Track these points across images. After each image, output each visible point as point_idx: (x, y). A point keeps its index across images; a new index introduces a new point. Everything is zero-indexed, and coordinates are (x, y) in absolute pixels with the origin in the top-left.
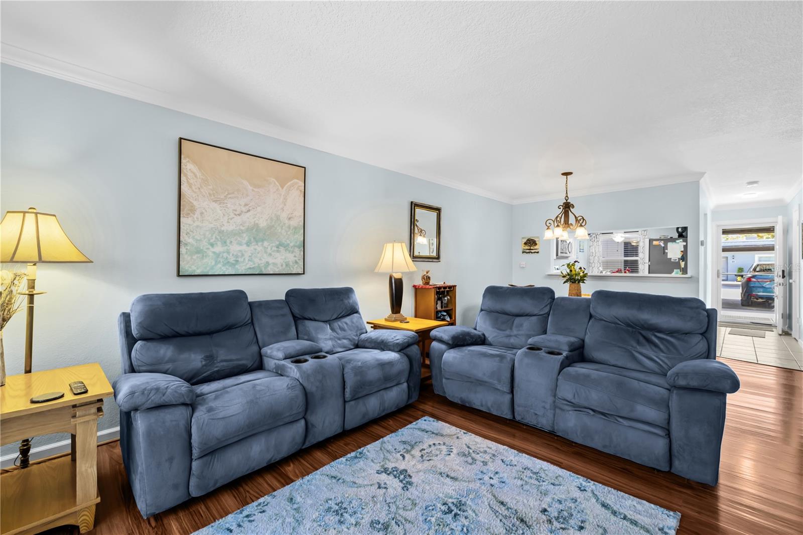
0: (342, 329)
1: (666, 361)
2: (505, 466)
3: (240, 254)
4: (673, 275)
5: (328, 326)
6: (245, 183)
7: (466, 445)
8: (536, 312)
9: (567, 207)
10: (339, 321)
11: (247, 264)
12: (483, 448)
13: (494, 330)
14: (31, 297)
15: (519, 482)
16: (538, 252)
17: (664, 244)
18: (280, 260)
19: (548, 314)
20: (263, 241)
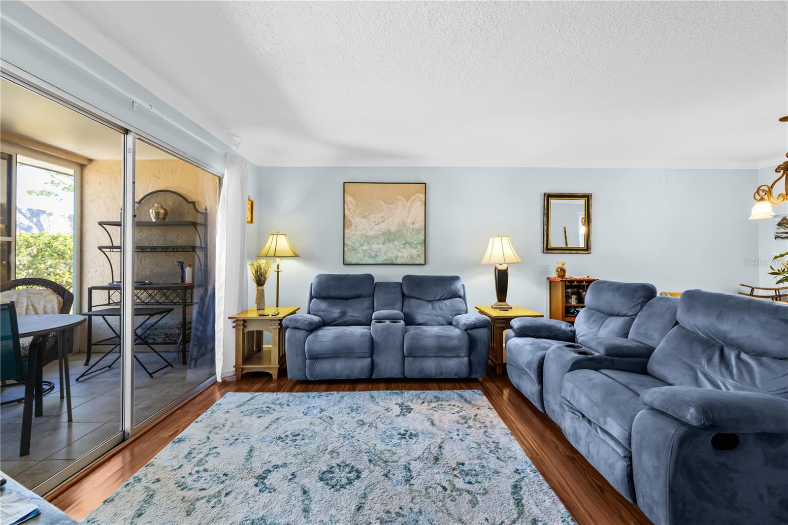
0: (441, 309)
3: (378, 250)
5: (430, 305)
6: (382, 202)
10: (440, 302)
11: (383, 257)
14: (278, 272)
18: (405, 254)
20: (393, 241)
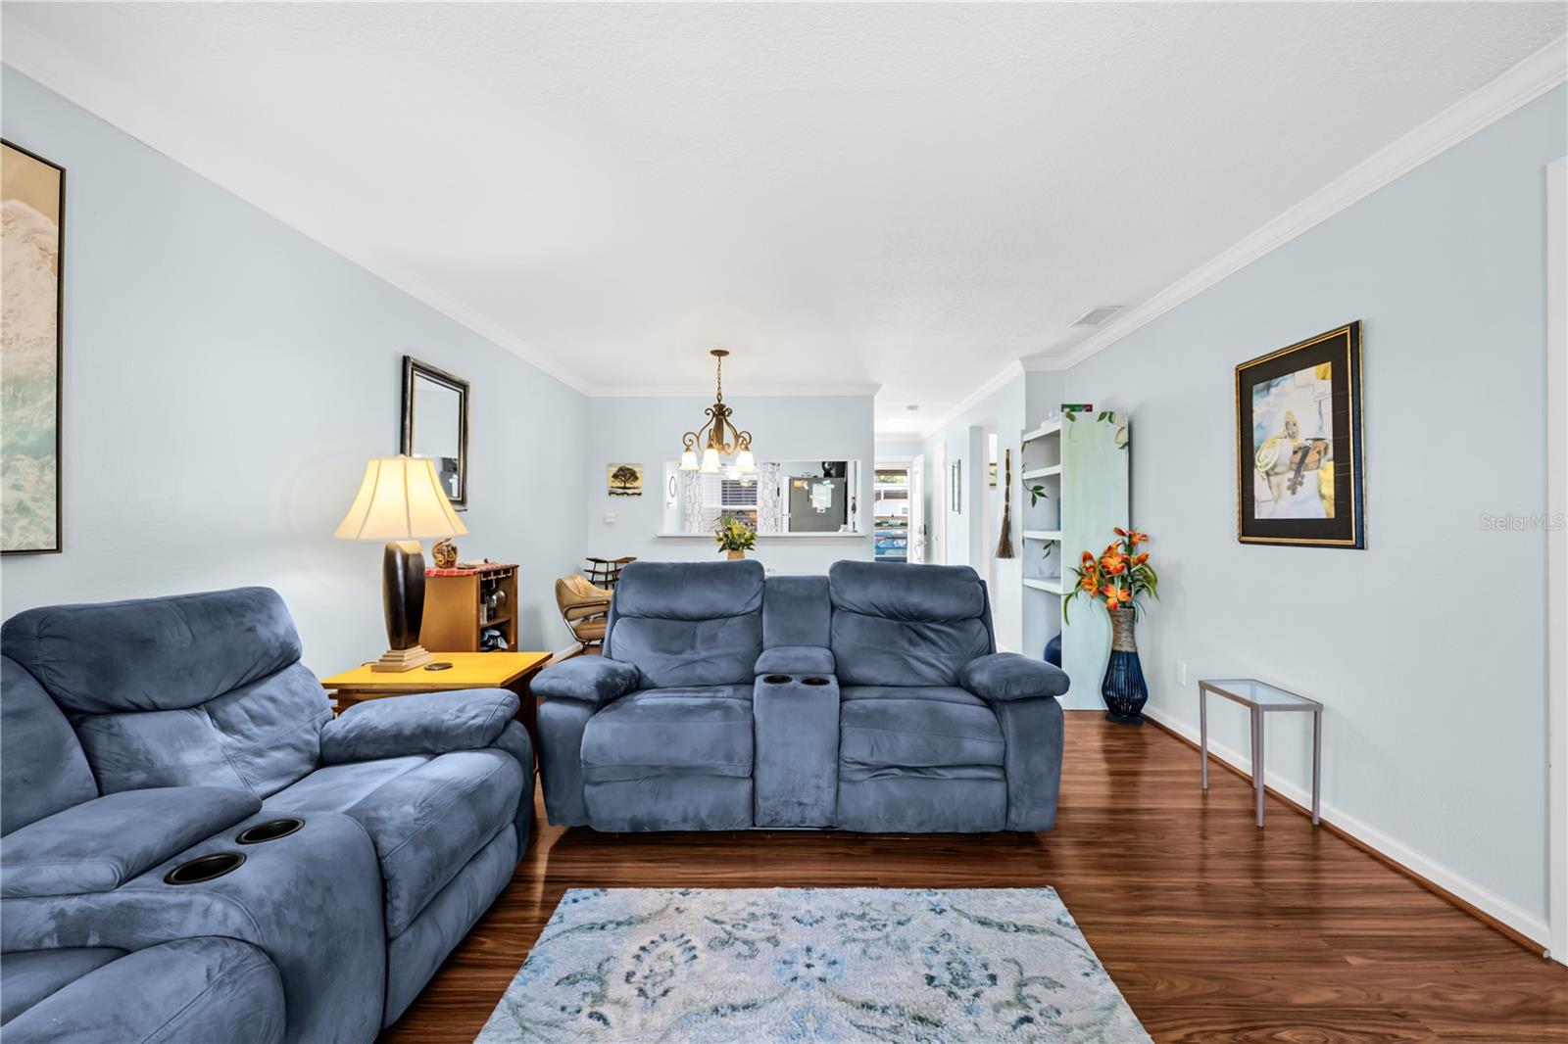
0: (262, 720)
1: (949, 663)
2: (809, 927)
4: (840, 533)
5: (207, 718)
7: (708, 918)
8: (739, 608)
9: (721, 413)
10: (246, 695)
12: (743, 909)
13: (655, 654)
15: (857, 948)
16: (640, 494)
17: (808, 485)
19: (760, 610)
